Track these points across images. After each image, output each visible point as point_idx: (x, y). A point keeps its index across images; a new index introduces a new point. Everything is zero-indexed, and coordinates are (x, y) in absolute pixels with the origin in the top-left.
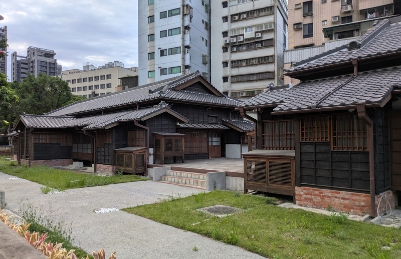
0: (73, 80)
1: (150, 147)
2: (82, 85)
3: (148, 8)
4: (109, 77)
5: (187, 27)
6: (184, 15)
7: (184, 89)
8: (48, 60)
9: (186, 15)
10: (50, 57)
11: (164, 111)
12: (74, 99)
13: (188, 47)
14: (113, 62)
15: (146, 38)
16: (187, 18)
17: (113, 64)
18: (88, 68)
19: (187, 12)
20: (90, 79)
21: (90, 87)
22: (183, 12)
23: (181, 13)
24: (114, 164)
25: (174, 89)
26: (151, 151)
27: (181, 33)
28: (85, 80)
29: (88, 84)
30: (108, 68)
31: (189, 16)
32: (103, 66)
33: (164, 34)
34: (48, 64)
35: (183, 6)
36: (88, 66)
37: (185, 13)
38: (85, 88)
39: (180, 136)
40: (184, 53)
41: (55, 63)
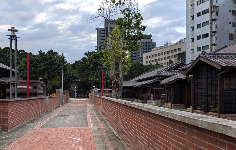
0: (158, 54)
1: (151, 94)
2: (163, 56)
3: (191, 12)
4: (180, 49)
5: (214, 19)
6: (212, 13)
7: (174, 69)
8: (147, 41)
9: (213, 12)
10: (148, 39)
11: (157, 80)
12: (154, 68)
13: (214, 32)
14: (183, 39)
15: (190, 29)
16: (214, 14)
17: (183, 41)
18: (167, 45)
19: (214, 10)
20: (168, 52)
21: (168, 58)
22: (211, 11)
23: (210, 12)
24: (141, 99)
25: (167, 70)
26: (152, 95)
27: (210, 24)
28: (165, 53)
29: (167, 55)
30: (179, 43)
31: (215, 12)
32: (176, 43)
33: (199, 26)
34: (147, 43)
35: (211, 7)
36: (167, 44)
37: (212, 11)
38: (165, 59)
39: (163, 90)
40: (211, 36)
41: (151, 42)
